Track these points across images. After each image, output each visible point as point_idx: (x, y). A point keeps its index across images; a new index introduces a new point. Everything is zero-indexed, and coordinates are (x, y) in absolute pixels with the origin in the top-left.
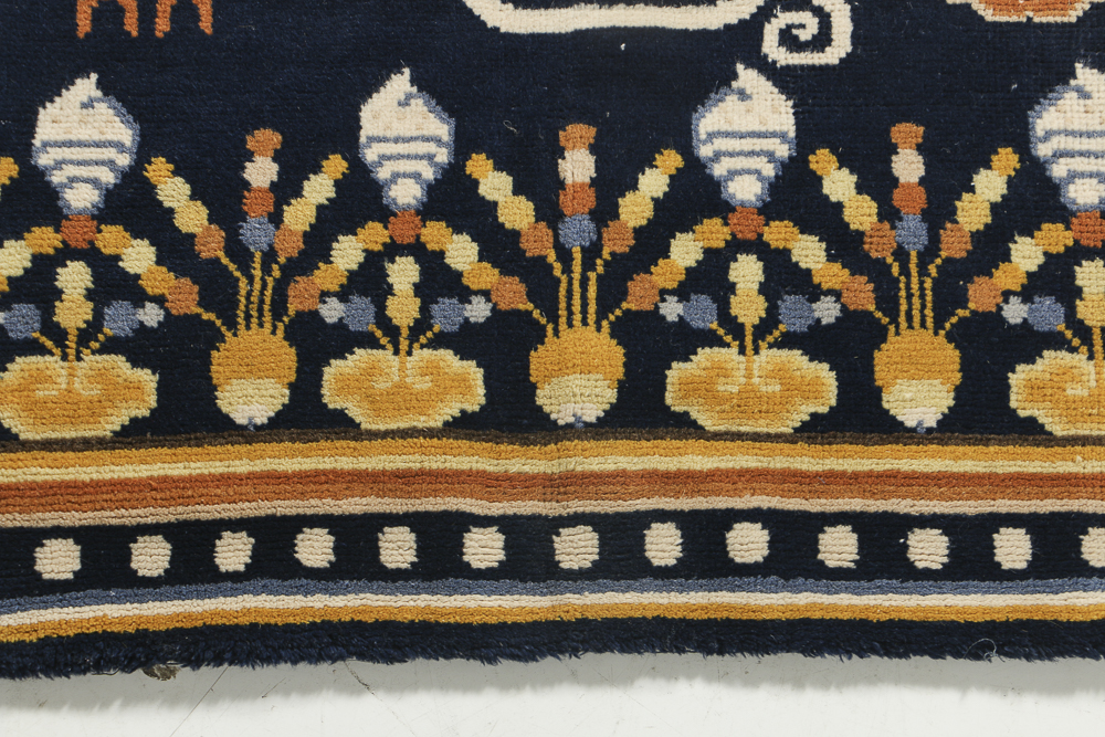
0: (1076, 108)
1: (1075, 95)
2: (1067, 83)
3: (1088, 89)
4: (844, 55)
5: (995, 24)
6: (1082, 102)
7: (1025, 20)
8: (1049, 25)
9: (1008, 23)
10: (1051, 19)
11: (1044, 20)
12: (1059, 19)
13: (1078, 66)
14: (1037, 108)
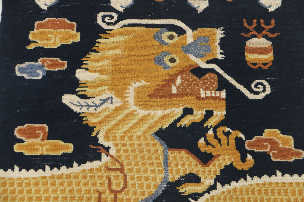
0: (48, 2)
1: (48, 4)
2: (49, 6)
3: (45, 5)
4: (99, 14)
5: (65, 18)
6: (46, 3)
7: (58, 18)
8: (52, 17)
9: (62, 18)
10: (52, 18)
11: (54, 18)
12: (50, 18)
13: (46, 10)
14: (57, 2)
